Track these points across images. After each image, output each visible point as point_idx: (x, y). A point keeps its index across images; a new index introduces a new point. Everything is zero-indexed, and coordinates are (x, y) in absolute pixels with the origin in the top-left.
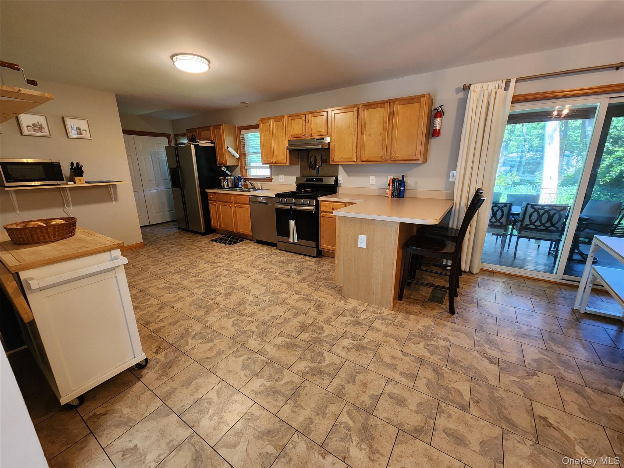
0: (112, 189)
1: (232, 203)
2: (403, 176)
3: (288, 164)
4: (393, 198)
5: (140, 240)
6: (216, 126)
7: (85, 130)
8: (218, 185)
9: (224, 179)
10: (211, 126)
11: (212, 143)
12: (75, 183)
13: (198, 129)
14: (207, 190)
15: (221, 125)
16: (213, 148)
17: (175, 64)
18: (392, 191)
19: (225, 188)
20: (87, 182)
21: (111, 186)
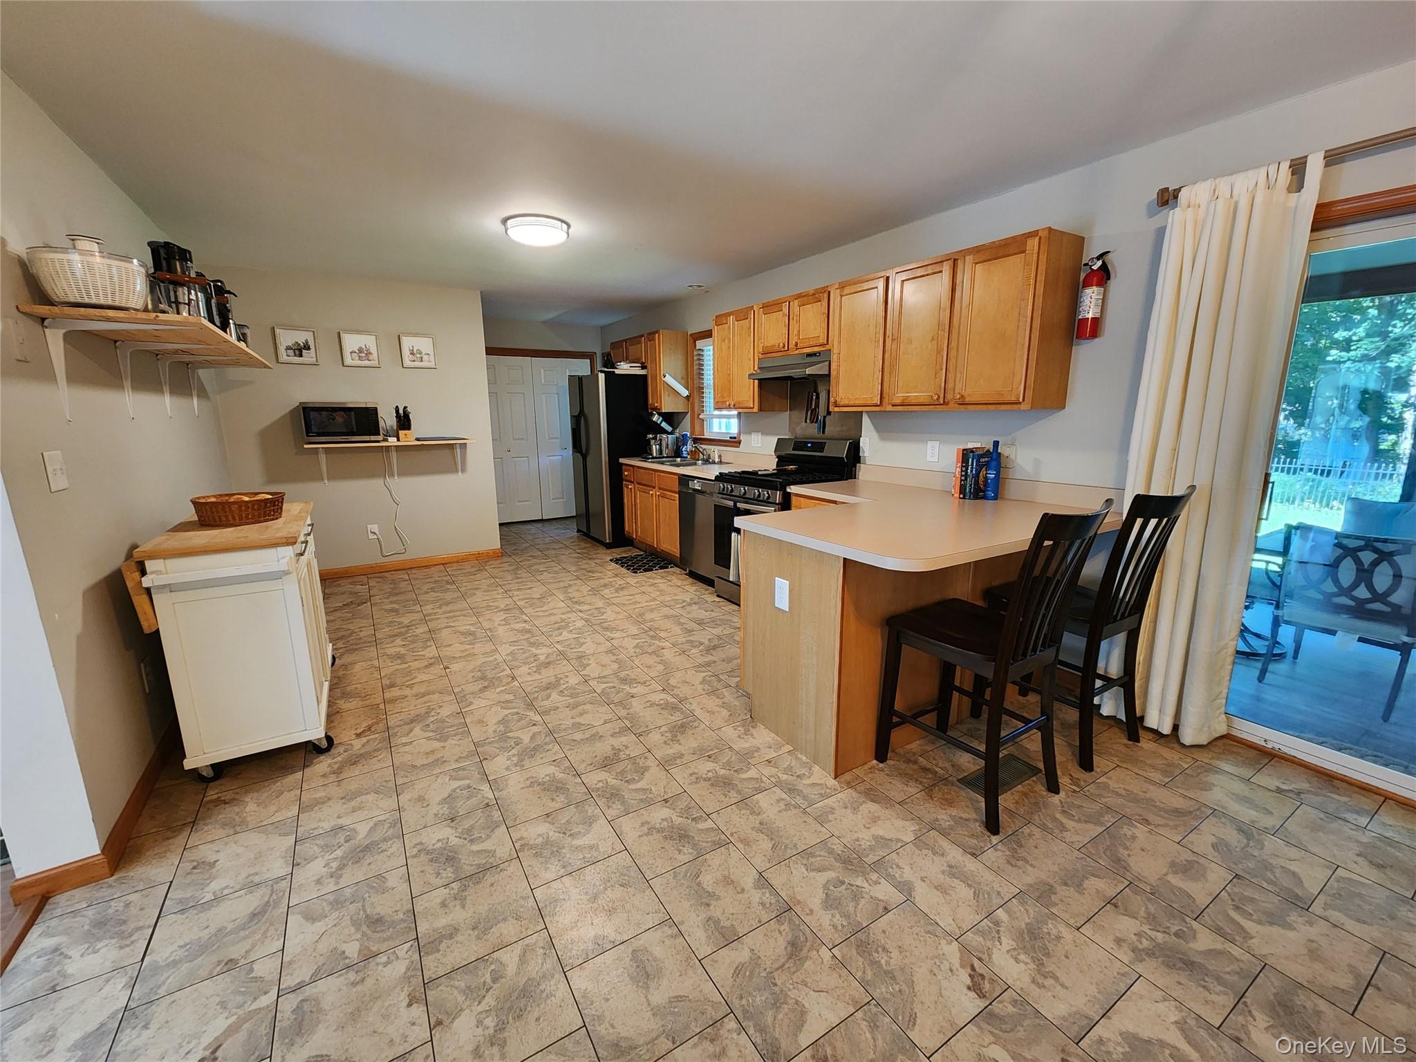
0: (458, 450)
1: (654, 488)
2: (996, 444)
3: (756, 409)
4: (964, 498)
5: (497, 544)
6: (649, 334)
7: (428, 355)
8: (642, 451)
9: (655, 438)
10: (643, 336)
11: (643, 367)
12: (398, 440)
13: (626, 341)
14: (622, 460)
15: (657, 332)
16: (645, 377)
17: (509, 232)
18: (961, 480)
19: (653, 458)
20: (418, 439)
21: (458, 446)
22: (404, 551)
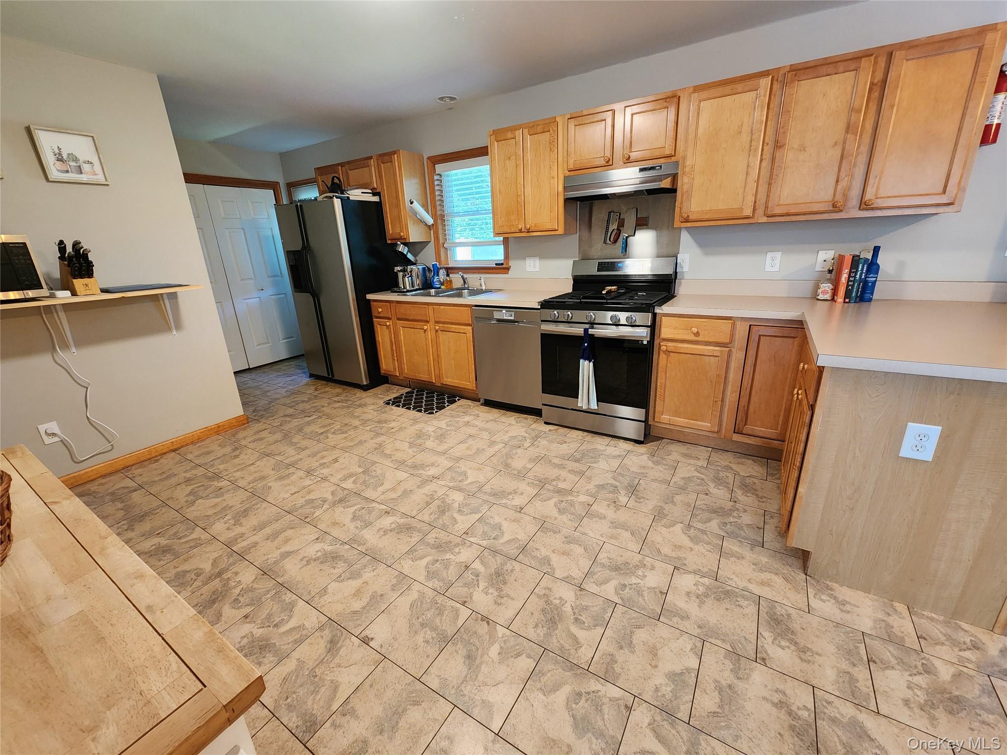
0: (167, 302)
1: (428, 322)
2: (876, 250)
3: (561, 231)
4: (850, 302)
5: (236, 409)
6: (382, 155)
7: (89, 162)
8: (392, 285)
9: (404, 271)
10: (371, 158)
11: (374, 194)
12: (74, 294)
13: (342, 165)
14: (369, 297)
15: (394, 153)
16: (378, 206)
18: (848, 285)
19: (408, 291)
20: (104, 291)
21: (165, 297)
22: (111, 448)
